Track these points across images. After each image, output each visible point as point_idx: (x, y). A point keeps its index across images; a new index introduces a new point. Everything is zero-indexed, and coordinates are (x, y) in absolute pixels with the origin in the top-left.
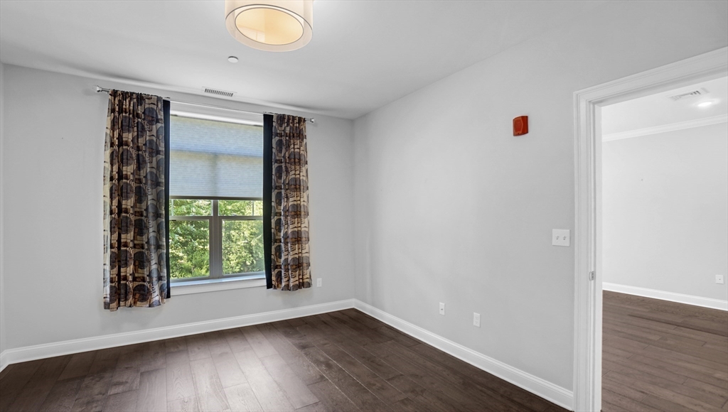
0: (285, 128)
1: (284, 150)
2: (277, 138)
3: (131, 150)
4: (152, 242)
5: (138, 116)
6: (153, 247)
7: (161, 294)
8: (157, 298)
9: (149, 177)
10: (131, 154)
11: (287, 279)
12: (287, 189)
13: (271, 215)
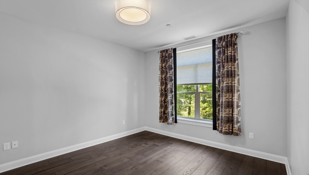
0: (222, 43)
1: (221, 56)
2: (218, 50)
3: (164, 69)
4: (169, 101)
5: (166, 57)
6: (170, 103)
7: (173, 120)
8: (171, 122)
9: (169, 78)
10: (164, 71)
11: (221, 127)
12: (223, 77)
13: (215, 92)
